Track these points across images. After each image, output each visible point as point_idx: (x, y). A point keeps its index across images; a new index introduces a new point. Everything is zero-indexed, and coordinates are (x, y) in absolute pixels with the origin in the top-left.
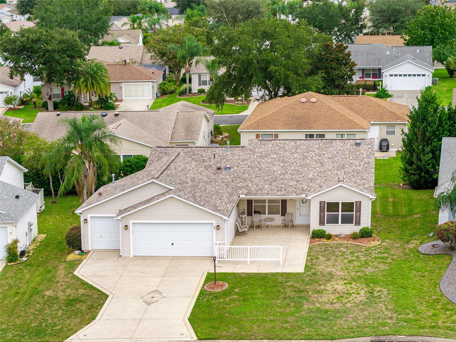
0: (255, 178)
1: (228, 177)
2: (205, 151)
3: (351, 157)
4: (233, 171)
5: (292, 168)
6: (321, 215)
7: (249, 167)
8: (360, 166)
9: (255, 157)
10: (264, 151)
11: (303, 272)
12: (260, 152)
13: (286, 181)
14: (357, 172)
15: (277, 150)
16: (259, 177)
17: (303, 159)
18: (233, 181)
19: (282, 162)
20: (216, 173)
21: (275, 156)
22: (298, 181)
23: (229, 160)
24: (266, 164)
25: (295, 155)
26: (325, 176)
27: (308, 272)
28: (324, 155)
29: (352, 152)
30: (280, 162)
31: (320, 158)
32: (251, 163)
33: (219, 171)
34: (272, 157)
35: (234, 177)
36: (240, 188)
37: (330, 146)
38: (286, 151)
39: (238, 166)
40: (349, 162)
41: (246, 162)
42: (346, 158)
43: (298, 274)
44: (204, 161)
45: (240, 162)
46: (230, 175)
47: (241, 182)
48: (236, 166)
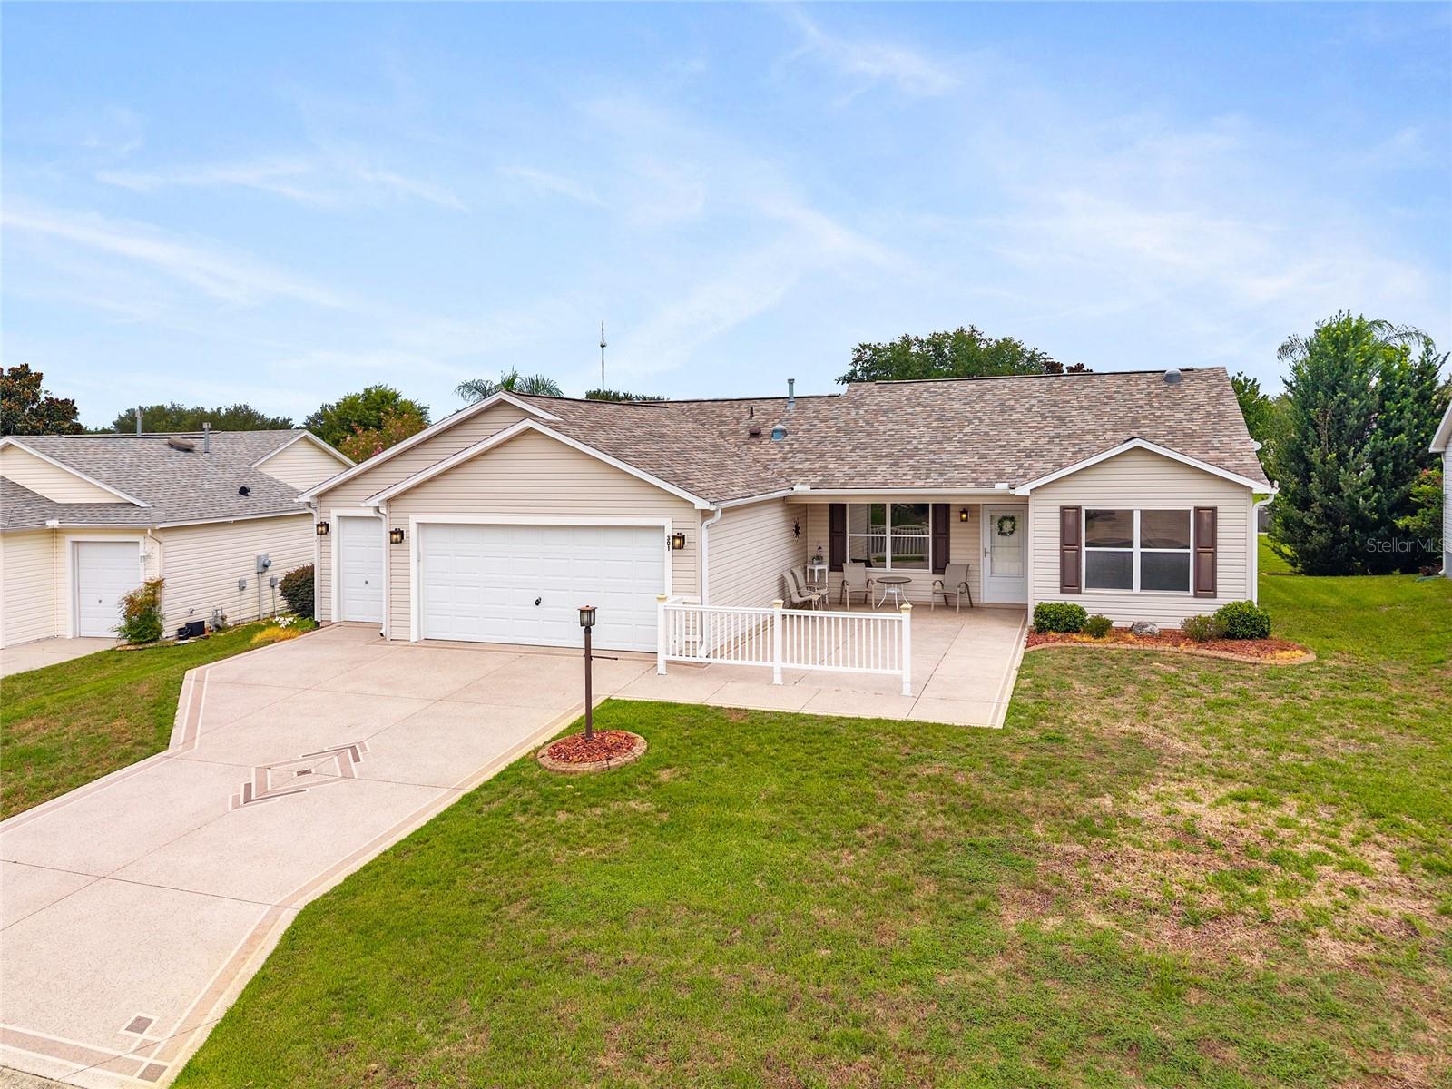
0: (853, 451)
1: (772, 451)
2: (732, 407)
3: (1156, 405)
4: (793, 440)
5: (967, 430)
6: (1068, 558)
7: (838, 431)
8: (1191, 420)
9: (862, 412)
10: (888, 402)
11: (999, 725)
12: (876, 404)
13: (945, 458)
14: (1185, 434)
15: (925, 399)
16: (867, 448)
17: (1002, 411)
18: (784, 459)
19: (938, 420)
20: (745, 444)
21: (918, 409)
22: (982, 457)
23: (787, 420)
24: (890, 425)
25: (977, 407)
26: (1074, 445)
27: (1023, 728)
28: (1068, 402)
29: (1157, 395)
30: (932, 419)
31: (1055, 408)
32: (847, 424)
33: (753, 440)
34: (910, 411)
35: (789, 452)
36: (802, 473)
37: (1085, 387)
38: (952, 399)
39: (810, 431)
40: (1153, 414)
41: (832, 423)
42: (1141, 407)
43: (975, 732)
44: (722, 423)
45: (816, 422)
46: (782, 447)
47: (807, 460)
48: (803, 430)
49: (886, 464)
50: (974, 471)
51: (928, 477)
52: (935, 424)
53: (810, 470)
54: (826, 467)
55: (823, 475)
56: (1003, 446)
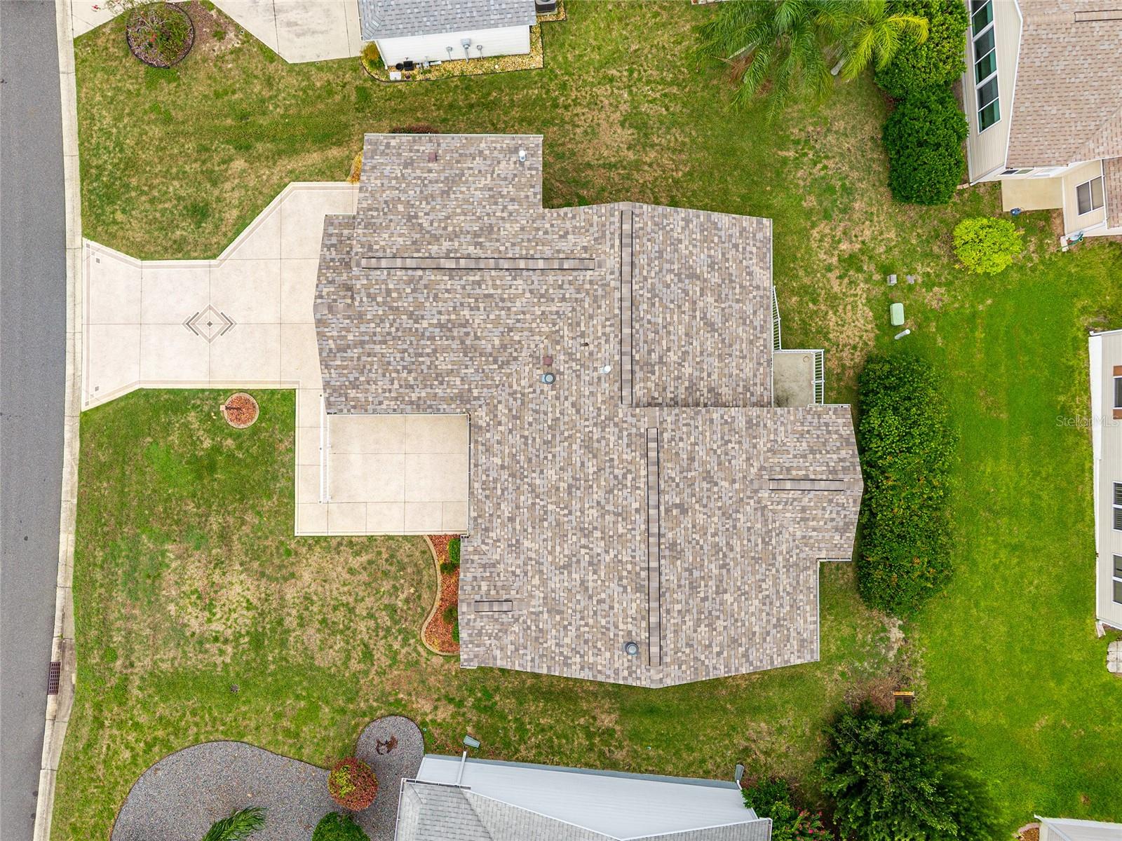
18: (513, 394)
35: (523, 395)
46: (530, 386)
47: (510, 410)
49: (503, 461)
50: (491, 515)
51: (484, 489)
52: (563, 485)
53: (496, 416)
54: (500, 424)
55: (488, 425)
56: (525, 530)
